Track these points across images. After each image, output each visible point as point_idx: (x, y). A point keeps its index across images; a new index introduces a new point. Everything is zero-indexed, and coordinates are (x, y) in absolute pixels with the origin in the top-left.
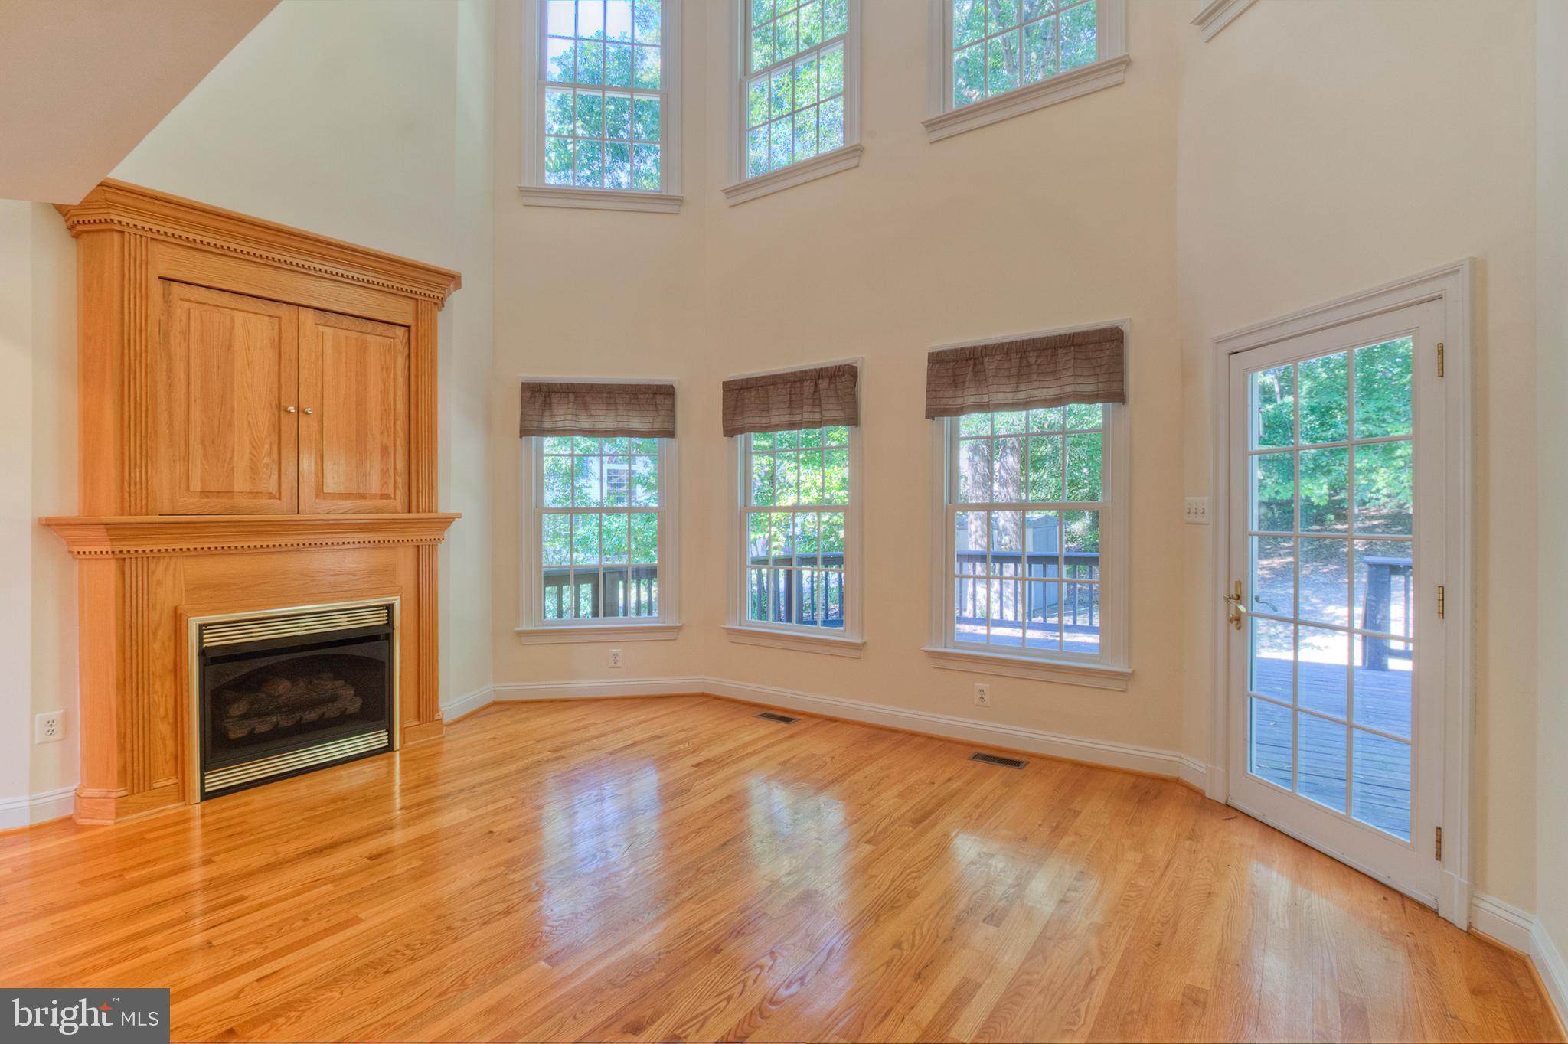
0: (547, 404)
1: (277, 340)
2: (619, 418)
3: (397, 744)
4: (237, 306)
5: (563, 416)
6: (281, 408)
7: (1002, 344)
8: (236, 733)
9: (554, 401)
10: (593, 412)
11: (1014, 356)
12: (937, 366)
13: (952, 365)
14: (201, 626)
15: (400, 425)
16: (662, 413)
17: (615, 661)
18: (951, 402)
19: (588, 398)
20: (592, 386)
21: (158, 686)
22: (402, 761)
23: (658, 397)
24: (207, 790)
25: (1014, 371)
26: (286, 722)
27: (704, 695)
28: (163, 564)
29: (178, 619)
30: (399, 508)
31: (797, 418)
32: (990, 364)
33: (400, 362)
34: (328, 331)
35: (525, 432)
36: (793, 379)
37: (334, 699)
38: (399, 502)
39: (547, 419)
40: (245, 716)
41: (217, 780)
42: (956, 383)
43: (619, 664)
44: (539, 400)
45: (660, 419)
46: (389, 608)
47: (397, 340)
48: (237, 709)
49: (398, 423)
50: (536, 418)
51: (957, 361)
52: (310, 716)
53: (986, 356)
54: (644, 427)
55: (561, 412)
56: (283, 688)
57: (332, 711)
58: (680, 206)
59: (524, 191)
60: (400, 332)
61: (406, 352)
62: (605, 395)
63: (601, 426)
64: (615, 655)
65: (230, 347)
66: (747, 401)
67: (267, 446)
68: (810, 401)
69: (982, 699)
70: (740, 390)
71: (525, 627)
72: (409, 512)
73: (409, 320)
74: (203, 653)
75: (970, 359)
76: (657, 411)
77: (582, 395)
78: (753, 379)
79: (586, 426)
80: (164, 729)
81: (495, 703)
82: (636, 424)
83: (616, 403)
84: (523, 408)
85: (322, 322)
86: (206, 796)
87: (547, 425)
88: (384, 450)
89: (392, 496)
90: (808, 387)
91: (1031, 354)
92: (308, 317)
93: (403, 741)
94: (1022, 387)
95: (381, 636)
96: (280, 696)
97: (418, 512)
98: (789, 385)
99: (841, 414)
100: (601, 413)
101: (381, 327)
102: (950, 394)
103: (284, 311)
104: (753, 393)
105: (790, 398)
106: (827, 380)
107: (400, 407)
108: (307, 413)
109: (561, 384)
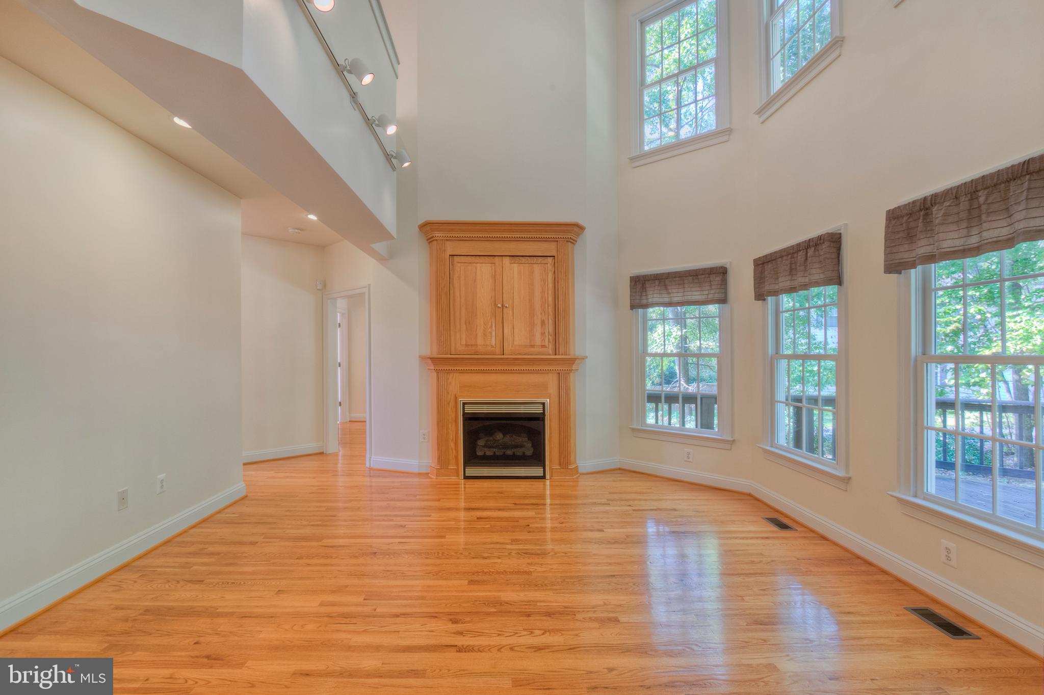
0: (644, 288)
1: (494, 274)
2: (686, 293)
3: (548, 476)
4: (478, 261)
5: (653, 295)
6: (495, 305)
7: (951, 189)
8: (480, 453)
9: (647, 286)
10: (670, 291)
11: (963, 199)
12: (893, 222)
13: (905, 219)
14: (464, 404)
15: (551, 310)
16: (713, 287)
17: (688, 457)
18: (906, 255)
19: (667, 282)
20: (669, 273)
21: (450, 426)
22: (551, 485)
23: (711, 276)
24: (466, 475)
25: (963, 215)
26: (499, 452)
27: (750, 495)
28: (451, 375)
29: (456, 398)
30: (551, 352)
31: (795, 283)
32: (937, 213)
33: (550, 276)
34: (516, 265)
35: (633, 307)
36: (791, 251)
37: (521, 446)
38: (550, 350)
39: (644, 297)
40: (484, 446)
41: (471, 471)
42: (911, 237)
43: (691, 460)
44: (639, 286)
45: (713, 292)
46: (543, 404)
47: (549, 264)
48: (481, 443)
49: (549, 308)
50: (638, 297)
51: (911, 214)
52: (509, 452)
53: (935, 204)
54: (704, 297)
55: (651, 293)
56: (499, 436)
57: (519, 452)
58: (729, 135)
59: (633, 159)
60: (550, 260)
61: (554, 270)
62: (677, 279)
63: (676, 299)
64: (689, 454)
65: (475, 280)
66: (766, 273)
67: (490, 324)
68: (802, 268)
69: (948, 558)
70: (763, 264)
71: (635, 426)
72: (556, 355)
73: (554, 253)
74: (464, 414)
75: (921, 210)
76: (711, 286)
77: (663, 280)
78: (769, 254)
79: (667, 300)
80: (452, 445)
81: (620, 469)
82: (697, 296)
83: (684, 284)
84: (631, 292)
85: (513, 262)
86: (466, 478)
87: (644, 302)
88: (543, 323)
89: (547, 346)
90: (800, 256)
91: (980, 194)
92: (507, 261)
93: (551, 476)
94: (975, 231)
95: (539, 419)
96: (498, 440)
97: (559, 355)
98: (790, 256)
99: (822, 276)
100: (674, 291)
101: (540, 259)
102: (906, 247)
103: (497, 259)
104: (770, 265)
105: (791, 267)
106: (813, 249)
107: (550, 299)
108: (506, 307)
109: (651, 275)
